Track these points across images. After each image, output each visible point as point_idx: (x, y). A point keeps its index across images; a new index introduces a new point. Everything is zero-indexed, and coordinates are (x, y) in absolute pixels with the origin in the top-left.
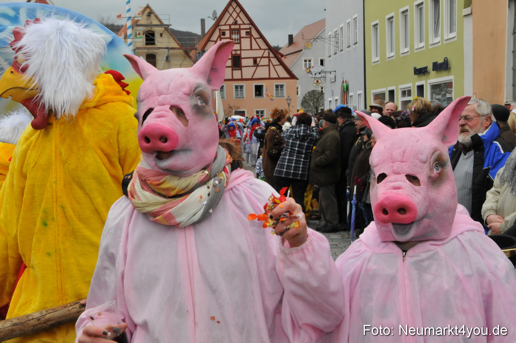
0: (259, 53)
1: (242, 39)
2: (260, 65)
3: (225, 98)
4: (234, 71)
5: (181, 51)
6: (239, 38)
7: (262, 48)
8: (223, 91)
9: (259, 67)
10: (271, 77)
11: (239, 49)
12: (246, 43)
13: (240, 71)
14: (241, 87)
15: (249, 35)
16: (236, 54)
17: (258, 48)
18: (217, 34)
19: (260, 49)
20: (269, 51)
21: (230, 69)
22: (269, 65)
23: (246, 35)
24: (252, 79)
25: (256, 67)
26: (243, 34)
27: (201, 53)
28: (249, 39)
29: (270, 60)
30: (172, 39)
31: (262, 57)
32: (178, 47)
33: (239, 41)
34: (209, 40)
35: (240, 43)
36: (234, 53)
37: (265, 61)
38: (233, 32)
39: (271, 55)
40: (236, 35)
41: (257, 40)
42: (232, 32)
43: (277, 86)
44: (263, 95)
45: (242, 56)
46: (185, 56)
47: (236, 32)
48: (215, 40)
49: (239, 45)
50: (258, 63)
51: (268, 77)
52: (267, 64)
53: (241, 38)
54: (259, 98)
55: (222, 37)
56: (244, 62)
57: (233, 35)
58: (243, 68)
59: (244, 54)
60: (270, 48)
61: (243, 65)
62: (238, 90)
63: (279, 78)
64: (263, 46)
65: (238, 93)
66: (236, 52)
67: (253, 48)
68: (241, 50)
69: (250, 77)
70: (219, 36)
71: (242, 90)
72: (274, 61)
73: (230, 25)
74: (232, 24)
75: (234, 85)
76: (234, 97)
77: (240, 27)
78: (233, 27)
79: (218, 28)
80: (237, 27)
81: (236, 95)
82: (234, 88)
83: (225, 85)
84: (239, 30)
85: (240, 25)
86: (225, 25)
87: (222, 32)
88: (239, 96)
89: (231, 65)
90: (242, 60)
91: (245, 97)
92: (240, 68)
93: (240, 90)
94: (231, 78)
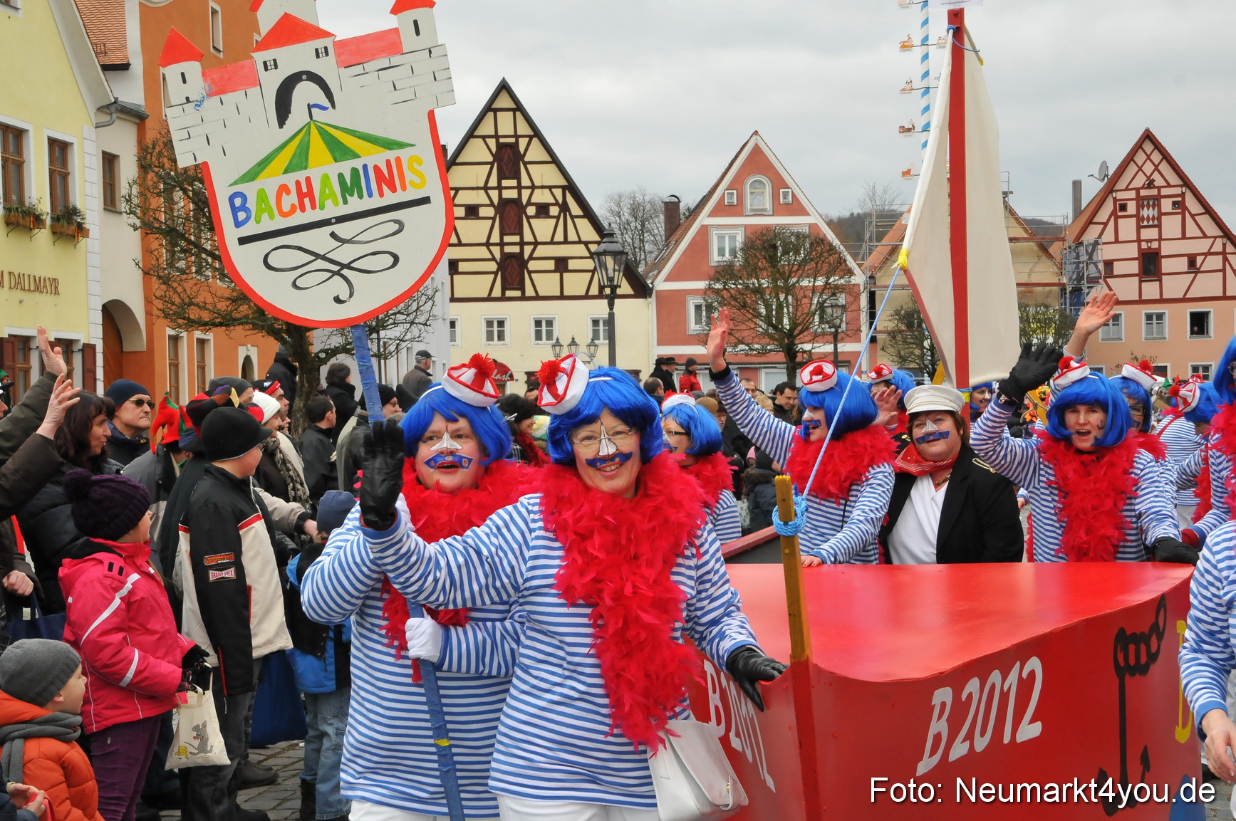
0: (1202, 246)
1: (1164, 218)
2: (1202, 269)
3: (1123, 341)
4: (1144, 285)
5: (1032, 245)
6: (1156, 216)
7: (1209, 235)
8: (1118, 325)
9: (1199, 275)
10: (1228, 294)
12: (1171, 225)
13: (1157, 284)
14: (1160, 317)
15: (1179, 209)
16: (1150, 248)
17: (1201, 235)
18: (1108, 207)
19: (1205, 236)
20: (1225, 239)
21: (1136, 279)
22: (1224, 271)
23: (1173, 210)
24: (1184, 300)
25: (1193, 275)
26: (1167, 205)
27: (1073, 248)
28: (1179, 217)
29: (1225, 260)
30: (1014, 221)
31: (1209, 253)
32: (1026, 236)
33: (1156, 222)
34: (1090, 222)
35: (1159, 226)
36: (1144, 245)
37: (1214, 262)
38: (1143, 203)
39: (1230, 249)
40: (1151, 209)
41: (1196, 217)
42: (1141, 203)
44: (1207, 333)
45: (1164, 253)
46: (1040, 253)
47: (1151, 203)
48: (1105, 221)
49: (1157, 229)
50: (1198, 266)
51: (1221, 294)
52: (1220, 267)
53: (1161, 214)
54: (1199, 339)
55: (1119, 214)
56: (1167, 265)
57: (1143, 211)
58: (1164, 278)
59: (1167, 249)
60: (1227, 234)
61: (1164, 270)
62: (1152, 324)
64: (1212, 230)
65: (1152, 328)
66: (1149, 244)
67: (1188, 236)
68: (1160, 239)
69: (1181, 296)
70: (1114, 213)
71: (1162, 323)
73: (1137, 190)
74: (1143, 188)
75: (1144, 312)
76: (1143, 338)
77: (1159, 192)
78: (1143, 193)
79: (1110, 195)
80: (1154, 192)
81: (1147, 333)
82: (1144, 318)
83: (1123, 313)
84: (1157, 199)
85: (1159, 188)
86: (1127, 189)
87: (1120, 205)
88: (1155, 336)
89: (1137, 272)
90: (1163, 260)
91: (1167, 336)
92: (1158, 277)
93: (1157, 324)
94: (1137, 298)
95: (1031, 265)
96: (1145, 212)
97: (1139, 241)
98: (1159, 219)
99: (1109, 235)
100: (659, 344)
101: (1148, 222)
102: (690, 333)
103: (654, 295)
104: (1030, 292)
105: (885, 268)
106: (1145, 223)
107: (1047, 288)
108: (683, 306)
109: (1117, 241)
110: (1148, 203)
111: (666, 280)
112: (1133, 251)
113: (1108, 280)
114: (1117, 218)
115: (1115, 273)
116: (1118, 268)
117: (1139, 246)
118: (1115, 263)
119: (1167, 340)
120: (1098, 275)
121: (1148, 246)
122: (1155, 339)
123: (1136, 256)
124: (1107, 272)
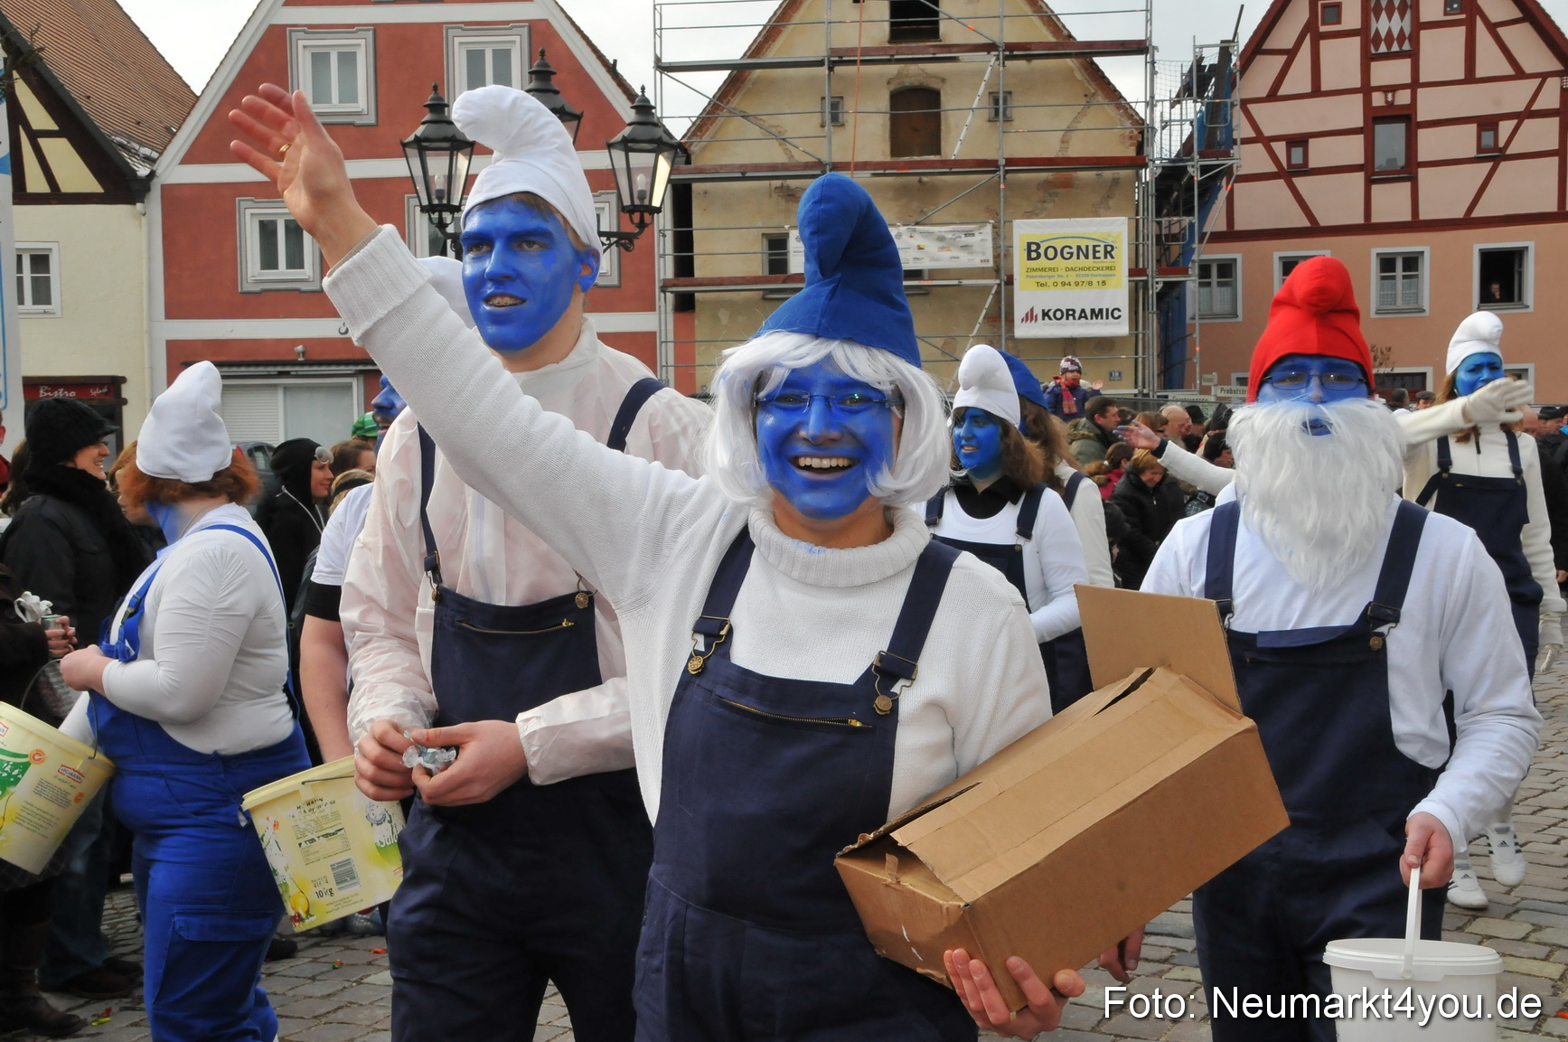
0: (1512, 97)
1: (1423, 33)
2: (1510, 151)
4: (1375, 188)
6: (1407, 32)
7: (1528, 70)
9: (1504, 164)
11: (1409, 80)
12: (1442, 50)
13: (1407, 186)
14: (1412, 262)
15: (1461, 13)
16: (1390, 105)
17: (1511, 72)
18: (1297, 15)
19: (1520, 74)
21: (1360, 176)
22: (1561, 152)
23: (1445, 14)
24: (1468, 222)
25: (1490, 165)
26: (1432, 5)
28: (1462, 30)
31: (1527, 114)
33: (1406, 46)
35: (1413, 55)
36: (1378, 100)
37: (1539, 134)
38: (1377, 3)
40: (1396, 15)
41: (1501, 30)
45: (1420, 119)
46: (1092, 87)
48: (1290, 45)
50: (1501, 145)
51: (1553, 208)
52: (1554, 145)
53: (1418, 26)
55: (1323, 28)
56: (1430, 144)
58: (1422, 172)
59: (1429, 105)
61: (1422, 157)
62: (1393, 278)
64: (1539, 59)
65: (1394, 288)
66: (1390, 95)
67: (1479, 74)
68: (1415, 84)
69: (1459, 213)
70: (1310, 26)
71: (1417, 276)
75: (1375, 251)
76: (1373, 308)
81: (1382, 298)
82: (1374, 265)
87: (1325, 8)
88: (1400, 304)
89: (1361, 161)
90: (1422, 133)
91: (1426, 306)
92: (1409, 171)
93: (1404, 277)
94: (1360, 220)
95: (1065, 118)
96: (1382, 25)
97: (1366, 89)
98: (1414, 39)
99: (1298, 78)
100: (169, 315)
101: (1389, 45)
102: (247, 288)
103: (155, 196)
104: (1068, 184)
105: (712, 129)
106: (1383, 48)
107: (1108, 174)
108: (228, 222)
109: (1316, 91)
110: (1390, 4)
111: (185, 161)
112: (1351, 112)
113: (1297, 181)
114: (1318, 38)
115: (1313, 164)
116: (1321, 153)
117: (1367, 102)
118: (1311, 141)
119: (1427, 314)
120: (1274, 169)
121: (1387, 101)
122: (1400, 311)
123: (1360, 124)
124: (1294, 161)
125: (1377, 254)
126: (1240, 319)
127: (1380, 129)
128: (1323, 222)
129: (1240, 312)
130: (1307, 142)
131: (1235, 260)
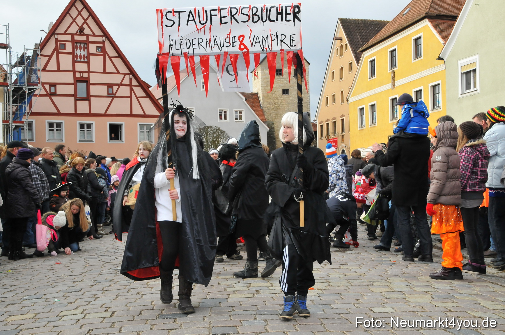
0: (116, 79)
1: (91, 57)
2: (117, 95)
4: (77, 102)
6: (86, 56)
7: (121, 72)
8: (60, 130)
9: (115, 99)
10: (134, 113)
11: (87, 70)
12: (96, 62)
13: (88, 102)
14: (89, 126)
15: (101, 52)
16: (82, 77)
17: (116, 72)
18: (51, 46)
19: (118, 73)
20: (131, 76)
21: (73, 98)
22: (130, 97)
23: (97, 52)
24: (105, 115)
25: (111, 98)
26: (93, 48)
28: (102, 57)
29: (132, 90)
31: (121, 85)
33: (86, 60)
35: (88, 62)
36: (78, 75)
37: (124, 91)
38: (77, 45)
39: (134, 82)
40: (82, 50)
41: (113, 59)
42: (75, 44)
43: (142, 126)
44: (121, 139)
45: (91, 82)
47: (82, 45)
48: (49, 54)
49: (86, 64)
50: (114, 93)
51: (129, 113)
52: (129, 95)
53: (89, 54)
54: (115, 143)
55: (60, 51)
56: (94, 91)
57: (77, 51)
58: (91, 98)
59: (93, 78)
60: (133, 73)
61: (91, 94)
62: (84, 131)
63: (145, 116)
64: (123, 69)
65: (84, 134)
66: (81, 74)
67: (107, 71)
68: (89, 72)
69: (103, 112)
70: (56, 49)
71: (91, 131)
72: (139, 92)
73: (73, 35)
74: (76, 34)
75: (78, 122)
76: (78, 140)
77: (88, 38)
78: (77, 38)
79: (53, 36)
80: (84, 38)
81: (80, 136)
82: (78, 126)
83: (63, 122)
84: (86, 44)
85: (88, 36)
86: (65, 33)
87: (60, 44)
88: (86, 139)
89: (73, 93)
90: (91, 86)
91: (94, 140)
92: (88, 98)
93: (87, 131)
94: (74, 112)
96: (78, 52)
97: (74, 71)
98: (88, 58)
99: (52, 65)
101: (81, 59)
106: (79, 59)
109: (58, 70)
110: (80, 46)
112: (70, 77)
113: (53, 98)
114: (58, 53)
115: (58, 93)
116: (60, 89)
117: (75, 75)
118: (57, 85)
119: (94, 142)
120: (45, 93)
121: (80, 76)
122: (86, 141)
123: (73, 82)
124: (52, 91)
125: (79, 123)
126: (34, 141)
127: (79, 84)
128: (61, 112)
129: (34, 139)
130: (56, 86)
131: (33, 122)
